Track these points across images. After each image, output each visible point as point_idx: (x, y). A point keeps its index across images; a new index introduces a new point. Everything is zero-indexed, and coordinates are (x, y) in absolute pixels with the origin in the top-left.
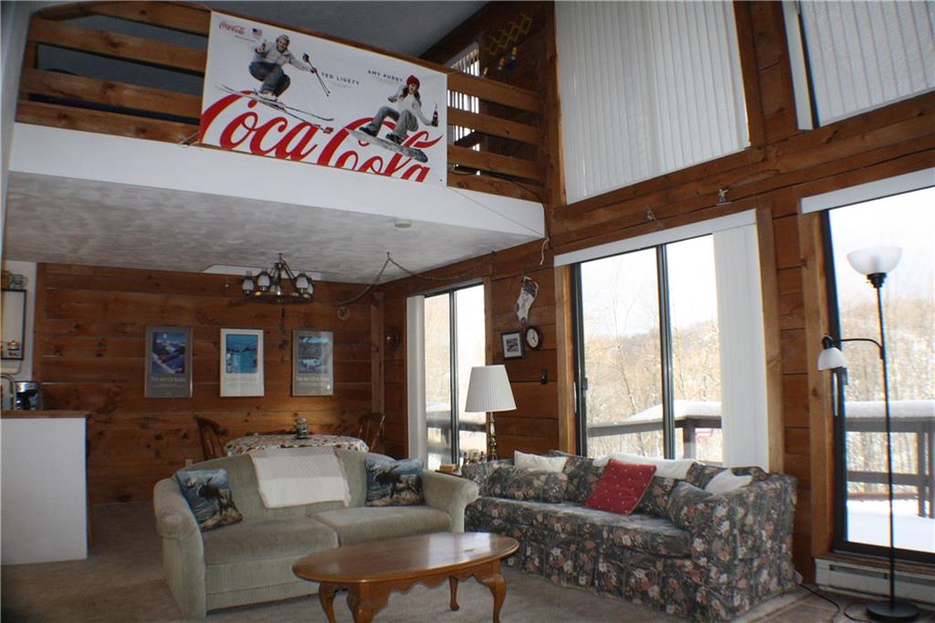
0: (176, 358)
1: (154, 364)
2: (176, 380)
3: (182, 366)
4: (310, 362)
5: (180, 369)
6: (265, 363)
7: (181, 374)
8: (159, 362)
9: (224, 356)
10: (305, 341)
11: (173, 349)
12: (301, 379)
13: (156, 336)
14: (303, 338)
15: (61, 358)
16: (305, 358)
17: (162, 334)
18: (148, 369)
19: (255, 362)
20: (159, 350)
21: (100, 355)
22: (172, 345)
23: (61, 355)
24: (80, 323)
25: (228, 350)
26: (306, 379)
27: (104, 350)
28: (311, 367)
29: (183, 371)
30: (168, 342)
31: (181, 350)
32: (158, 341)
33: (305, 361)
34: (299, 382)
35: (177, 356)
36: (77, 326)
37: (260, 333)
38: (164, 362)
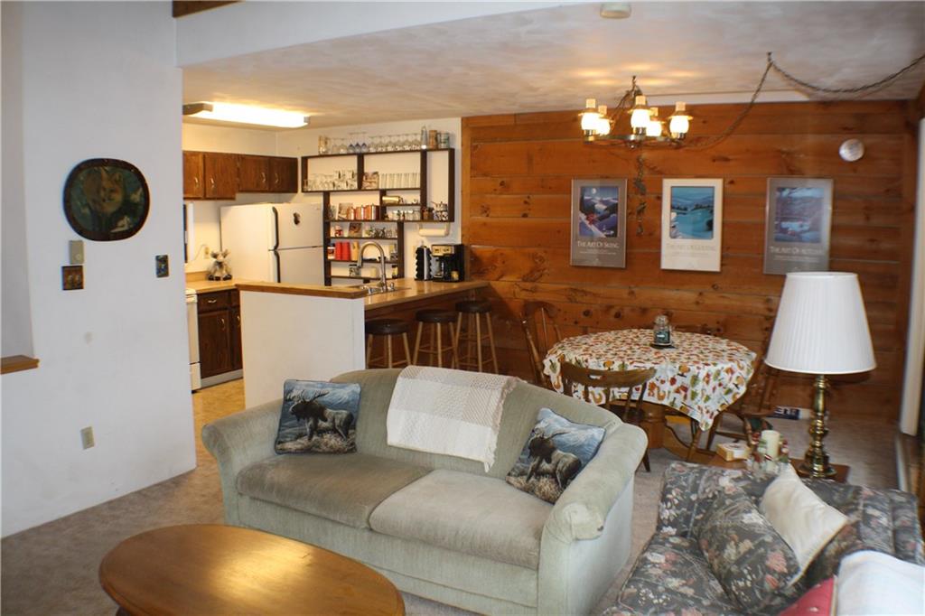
0: (607, 220)
1: (582, 224)
2: (607, 245)
3: (614, 228)
4: (793, 226)
5: (612, 232)
6: (724, 225)
7: (612, 238)
8: (587, 222)
9: (667, 216)
10: (785, 193)
11: (604, 207)
12: (777, 250)
13: (583, 190)
14: (782, 189)
15: (488, 220)
16: (785, 219)
17: (591, 188)
18: (574, 230)
19: (710, 225)
20: (587, 208)
21: (525, 216)
22: (603, 202)
23: (488, 216)
24: (505, 179)
25: (673, 208)
26: (784, 250)
27: (530, 209)
28: (794, 234)
29: (615, 235)
30: (598, 198)
31: (613, 209)
32: (586, 198)
33: (785, 225)
34: (775, 254)
35: (608, 216)
36: (502, 184)
37: (717, 184)
38: (592, 222)
